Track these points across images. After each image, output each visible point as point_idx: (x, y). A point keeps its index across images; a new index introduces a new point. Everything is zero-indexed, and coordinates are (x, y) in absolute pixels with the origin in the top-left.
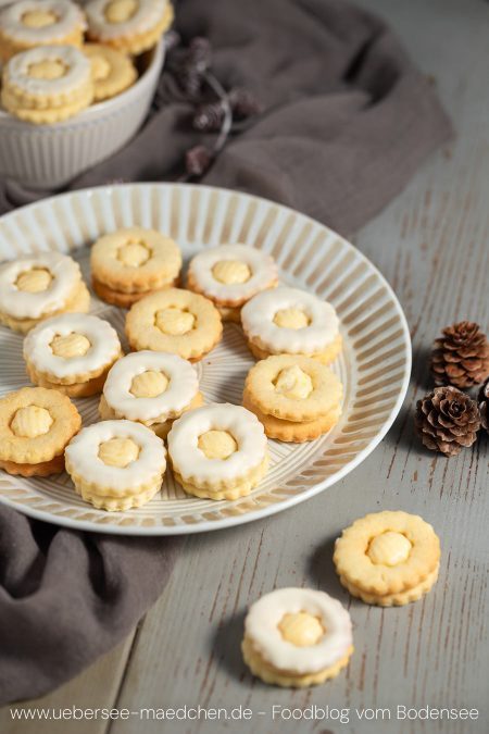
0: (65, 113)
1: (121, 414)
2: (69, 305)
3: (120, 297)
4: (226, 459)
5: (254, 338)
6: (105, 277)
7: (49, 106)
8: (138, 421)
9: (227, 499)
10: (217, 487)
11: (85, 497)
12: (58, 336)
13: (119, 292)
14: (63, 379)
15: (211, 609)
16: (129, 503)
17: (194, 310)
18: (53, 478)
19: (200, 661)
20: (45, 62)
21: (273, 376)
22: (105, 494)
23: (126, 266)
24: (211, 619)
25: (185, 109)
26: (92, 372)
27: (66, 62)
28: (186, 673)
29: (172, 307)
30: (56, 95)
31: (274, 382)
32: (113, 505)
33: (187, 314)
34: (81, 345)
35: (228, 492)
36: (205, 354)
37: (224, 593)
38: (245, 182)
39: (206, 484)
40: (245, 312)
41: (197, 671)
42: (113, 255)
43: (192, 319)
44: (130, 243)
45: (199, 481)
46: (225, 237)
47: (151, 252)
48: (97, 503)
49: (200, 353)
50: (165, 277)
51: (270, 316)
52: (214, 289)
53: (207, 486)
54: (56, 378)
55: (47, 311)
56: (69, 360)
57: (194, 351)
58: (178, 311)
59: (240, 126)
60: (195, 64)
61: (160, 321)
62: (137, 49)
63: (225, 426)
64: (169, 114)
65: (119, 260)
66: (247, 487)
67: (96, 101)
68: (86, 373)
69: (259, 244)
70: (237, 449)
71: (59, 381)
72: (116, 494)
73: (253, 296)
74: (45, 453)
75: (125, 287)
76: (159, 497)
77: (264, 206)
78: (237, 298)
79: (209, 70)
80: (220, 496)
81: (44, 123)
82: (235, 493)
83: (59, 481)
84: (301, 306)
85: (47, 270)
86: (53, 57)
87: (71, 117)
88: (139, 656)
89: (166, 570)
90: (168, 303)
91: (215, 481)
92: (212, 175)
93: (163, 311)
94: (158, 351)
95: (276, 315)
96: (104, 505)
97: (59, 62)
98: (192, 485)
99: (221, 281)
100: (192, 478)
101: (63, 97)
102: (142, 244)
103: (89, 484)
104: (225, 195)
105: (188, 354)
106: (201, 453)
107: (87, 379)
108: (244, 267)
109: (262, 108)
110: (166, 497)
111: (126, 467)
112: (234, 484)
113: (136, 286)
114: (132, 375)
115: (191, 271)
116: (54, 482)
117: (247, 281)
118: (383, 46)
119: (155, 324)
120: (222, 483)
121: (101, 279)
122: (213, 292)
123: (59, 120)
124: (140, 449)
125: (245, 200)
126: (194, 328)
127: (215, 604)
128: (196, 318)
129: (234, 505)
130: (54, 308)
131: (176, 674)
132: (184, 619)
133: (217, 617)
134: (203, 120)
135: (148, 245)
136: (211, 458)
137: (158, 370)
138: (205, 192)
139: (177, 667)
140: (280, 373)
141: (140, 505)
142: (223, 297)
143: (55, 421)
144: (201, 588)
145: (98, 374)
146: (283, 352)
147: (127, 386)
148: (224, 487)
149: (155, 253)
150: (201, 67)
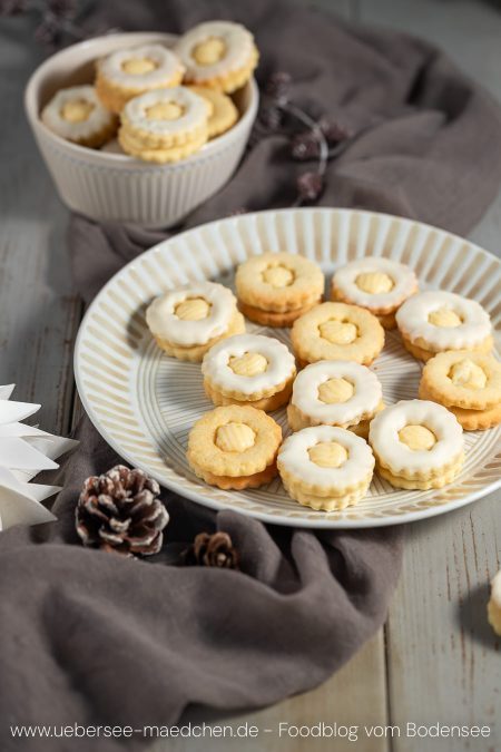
0: (189, 150)
1: (318, 421)
2: (231, 329)
3: (273, 317)
4: (430, 449)
5: (417, 340)
6: (258, 300)
7: (175, 144)
8: (335, 425)
9: (434, 488)
10: (427, 476)
11: (302, 501)
12: (232, 357)
13: (272, 312)
14: (251, 396)
15: (446, 590)
16: (346, 501)
17: (354, 319)
18: (264, 488)
19: (452, 637)
20: (159, 104)
21: (447, 372)
22: (325, 495)
23: (274, 287)
24: (449, 599)
25: (281, 140)
26: (277, 386)
27: (181, 102)
28: (443, 648)
29: (332, 319)
30: (181, 133)
31: (450, 376)
32: (332, 505)
33: (349, 325)
34: (259, 364)
35: (435, 480)
36: (373, 359)
37: (453, 574)
38: (362, 200)
39: (417, 474)
40: (399, 317)
41: (453, 646)
42: (260, 278)
43: (354, 329)
44: (270, 267)
45: (411, 472)
46: (352, 254)
47: (293, 273)
48: (316, 505)
49: (370, 360)
50: (314, 293)
51: (426, 319)
52: (364, 299)
53: (418, 477)
54: (244, 395)
55: (213, 336)
56: (253, 377)
57: (366, 357)
58: (338, 323)
59: (335, 152)
60: (277, 98)
61: (325, 333)
62: (231, 87)
63: (421, 420)
64: (265, 146)
65: (267, 284)
66: (451, 474)
67: (212, 138)
68: (272, 387)
69: (386, 254)
70: (437, 441)
71: (247, 398)
72: (337, 493)
73: (403, 303)
74: (258, 464)
75: (279, 306)
76: (370, 494)
77: (386, 220)
78: (388, 306)
79: (289, 103)
80: (429, 485)
81: (169, 161)
82: (441, 481)
83: (270, 490)
84: (450, 307)
85: (202, 298)
86: (167, 99)
87: (194, 153)
88: (395, 639)
89: (397, 559)
90: (328, 317)
91: (426, 471)
92: (328, 197)
93: (325, 323)
94: (334, 361)
95: (430, 317)
96: (323, 506)
97: (173, 103)
98: (402, 478)
99: (368, 292)
100: (403, 471)
101: (187, 135)
102: (282, 266)
103: (310, 487)
104: (346, 215)
105: (361, 359)
106: (405, 446)
107: (272, 394)
108: (385, 277)
109: (351, 133)
110: (376, 493)
111: (339, 467)
112: (442, 472)
113: (290, 304)
114: (317, 384)
115: (336, 286)
116: (266, 491)
117: (391, 290)
118: (441, 68)
119: (321, 336)
120: (432, 471)
121: (252, 302)
122: (365, 303)
123: (183, 158)
124: (348, 451)
125: (366, 217)
126: (358, 336)
127: (449, 585)
128: (358, 328)
129: (443, 492)
130: (220, 333)
131: (434, 652)
132: (424, 601)
133: (455, 596)
134: (301, 149)
135: (290, 266)
136: (415, 450)
137: (339, 377)
138: (326, 214)
139: (433, 646)
140: (452, 368)
141: (355, 502)
142: (376, 306)
143: (257, 434)
144: (431, 571)
145: (282, 388)
146: (447, 350)
147: (315, 394)
148: (433, 475)
149: (297, 273)
150: (282, 102)
